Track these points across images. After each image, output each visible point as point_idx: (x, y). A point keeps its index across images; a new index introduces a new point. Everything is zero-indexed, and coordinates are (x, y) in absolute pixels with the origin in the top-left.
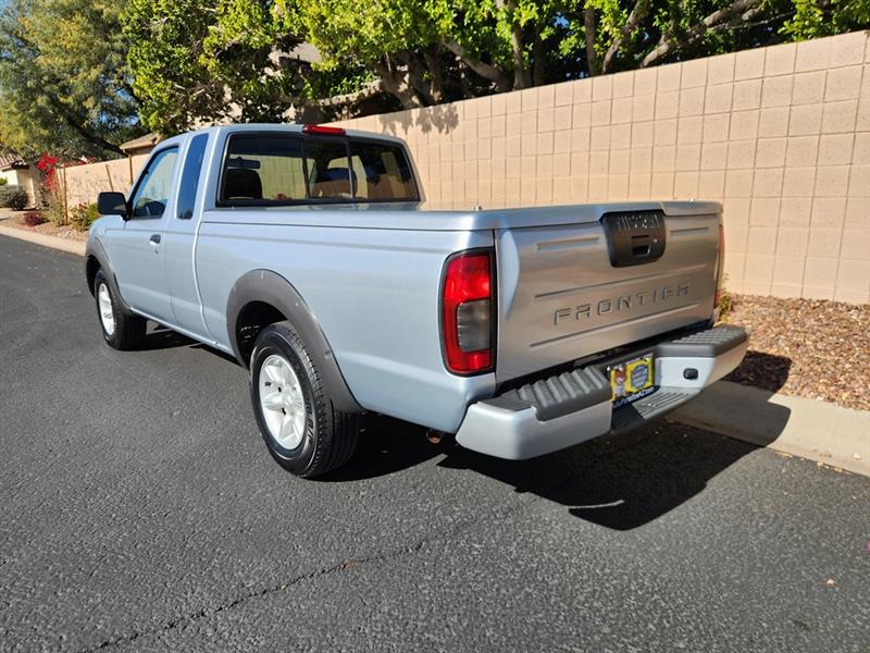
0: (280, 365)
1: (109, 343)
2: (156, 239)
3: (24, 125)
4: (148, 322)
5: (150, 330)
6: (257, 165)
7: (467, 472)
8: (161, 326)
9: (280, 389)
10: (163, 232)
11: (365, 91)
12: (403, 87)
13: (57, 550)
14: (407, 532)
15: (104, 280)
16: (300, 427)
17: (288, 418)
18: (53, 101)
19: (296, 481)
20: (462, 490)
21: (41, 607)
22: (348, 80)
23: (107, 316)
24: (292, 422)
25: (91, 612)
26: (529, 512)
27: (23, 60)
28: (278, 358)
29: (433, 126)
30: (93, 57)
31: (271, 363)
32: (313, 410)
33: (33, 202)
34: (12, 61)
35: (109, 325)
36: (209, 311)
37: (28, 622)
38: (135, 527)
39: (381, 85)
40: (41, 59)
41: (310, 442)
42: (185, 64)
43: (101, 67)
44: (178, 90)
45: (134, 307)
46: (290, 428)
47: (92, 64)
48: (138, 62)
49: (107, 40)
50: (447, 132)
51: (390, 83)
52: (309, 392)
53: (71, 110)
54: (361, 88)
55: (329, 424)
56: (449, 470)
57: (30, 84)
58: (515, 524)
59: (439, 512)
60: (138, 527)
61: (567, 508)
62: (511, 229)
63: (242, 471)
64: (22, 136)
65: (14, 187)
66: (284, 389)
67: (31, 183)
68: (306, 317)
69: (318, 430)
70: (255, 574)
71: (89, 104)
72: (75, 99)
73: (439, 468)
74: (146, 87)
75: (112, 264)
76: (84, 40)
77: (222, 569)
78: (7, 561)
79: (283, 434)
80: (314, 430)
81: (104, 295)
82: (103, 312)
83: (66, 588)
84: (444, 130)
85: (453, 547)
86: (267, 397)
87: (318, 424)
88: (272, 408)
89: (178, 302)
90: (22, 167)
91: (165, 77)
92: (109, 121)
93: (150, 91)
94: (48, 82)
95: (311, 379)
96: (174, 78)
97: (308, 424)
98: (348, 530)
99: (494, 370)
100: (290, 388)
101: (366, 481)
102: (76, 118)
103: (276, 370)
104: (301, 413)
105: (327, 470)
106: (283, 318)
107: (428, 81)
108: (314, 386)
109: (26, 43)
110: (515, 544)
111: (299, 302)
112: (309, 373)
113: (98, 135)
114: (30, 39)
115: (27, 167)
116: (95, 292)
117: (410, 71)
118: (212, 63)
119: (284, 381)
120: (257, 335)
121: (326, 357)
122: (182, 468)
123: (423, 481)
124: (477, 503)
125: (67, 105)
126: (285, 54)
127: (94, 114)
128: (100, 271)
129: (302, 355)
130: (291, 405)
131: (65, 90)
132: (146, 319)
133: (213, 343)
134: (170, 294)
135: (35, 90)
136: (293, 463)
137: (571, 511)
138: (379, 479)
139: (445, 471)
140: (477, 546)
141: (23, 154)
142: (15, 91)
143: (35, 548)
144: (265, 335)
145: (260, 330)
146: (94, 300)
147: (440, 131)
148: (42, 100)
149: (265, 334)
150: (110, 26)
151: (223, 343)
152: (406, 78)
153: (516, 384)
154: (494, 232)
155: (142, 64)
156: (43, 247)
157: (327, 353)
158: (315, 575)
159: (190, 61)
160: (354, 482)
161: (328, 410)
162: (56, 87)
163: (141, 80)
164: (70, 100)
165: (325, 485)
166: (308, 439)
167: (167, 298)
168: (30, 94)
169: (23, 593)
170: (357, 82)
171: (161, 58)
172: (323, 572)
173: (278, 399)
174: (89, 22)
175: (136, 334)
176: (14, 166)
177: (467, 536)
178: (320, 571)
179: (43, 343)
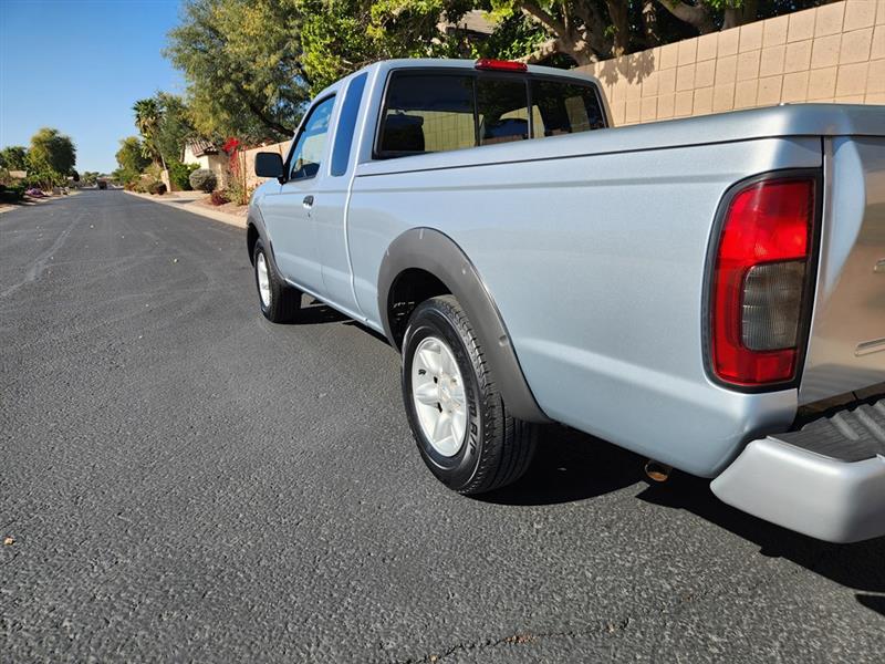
0: (438, 350)
1: (265, 314)
2: (309, 201)
3: (215, 112)
4: (303, 296)
5: (305, 303)
6: (421, 120)
7: (681, 513)
8: (317, 301)
9: (436, 380)
10: (315, 192)
11: (537, 54)
12: (580, 45)
13: (174, 554)
14: (605, 596)
15: (262, 249)
16: (459, 431)
17: (444, 416)
18: (239, 90)
19: (452, 496)
20: (679, 540)
21: (141, 633)
22: (519, 43)
23: (264, 287)
24: (449, 423)
25: (194, 653)
26: (791, 591)
27: (213, 50)
28: (436, 342)
29: (620, 76)
30: (273, 44)
31: (426, 348)
32: (478, 413)
33: (221, 186)
34: (206, 52)
35: (266, 295)
36: (359, 281)
37: (122, 654)
38: (262, 536)
39: (556, 46)
40: (229, 48)
41: (473, 452)
42: (352, 36)
43: (279, 54)
44: (347, 66)
45: (290, 278)
46: (447, 429)
47: (272, 51)
48: (311, 38)
49: (285, 27)
50: (640, 81)
51: (565, 42)
52: (474, 387)
53: (253, 97)
54: (532, 51)
55: (498, 432)
56: (656, 507)
57: (220, 73)
58: (769, 607)
59: (648, 572)
60: (266, 536)
61: (851, 592)
62: (853, 137)
63: (388, 475)
64: (211, 123)
65: (206, 171)
66: (440, 380)
67: (219, 166)
68: (476, 289)
69: (484, 438)
70: (397, 630)
71: (268, 91)
72: (257, 86)
73: (640, 502)
74: (316, 63)
75: (269, 233)
76: (266, 27)
77: (355, 614)
78: (120, 561)
79: (439, 436)
80: (477, 438)
81: (262, 265)
82: (261, 282)
83: (173, 610)
84: (636, 80)
85: (678, 634)
86: (420, 386)
87: (484, 430)
88: (426, 401)
89: (329, 271)
90: (213, 153)
91: (334, 54)
92: (286, 106)
93: (319, 67)
94: (234, 70)
95: (477, 371)
96: (343, 55)
97: (470, 428)
98: (520, 580)
99: (796, 384)
100: (449, 380)
101: (540, 508)
102: (257, 105)
103: (432, 356)
104: (461, 413)
105: (492, 488)
106: (446, 291)
107: (611, 36)
108: (480, 381)
109: (217, 32)
110: (777, 644)
111: (468, 270)
112: (475, 364)
113: (275, 120)
114: (220, 29)
115: (217, 153)
116: (254, 262)
117: (588, 28)
118: (380, 33)
119: (441, 370)
120: (411, 312)
121: (501, 344)
122: (322, 463)
123: (619, 518)
124: (705, 565)
125: (249, 91)
126: (453, 25)
127: (273, 101)
128: (259, 240)
129: (467, 338)
130: (449, 401)
131: (249, 78)
132: (301, 292)
133: (362, 319)
134: (323, 264)
135: (223, 79)
136: (450, 474)
137: (860, 598)
138: (558, 508)
139: (649, 507)
140: (715, 639)
141: (212, 140)
142: (208, 80)
143: (151, 549)
144: (421, 312)
145: (415, 306)
146: (254, 270)
147: (630, 81)
148: (228, 87)
149: (422, 310)
150: (289, 12)
151: (375, 320)
152: (584, 36)
153: (828, 409)
154: (824, 141)
155: (314, 40)
156: (224, 224)
157: (503, 338)
158: (477, 646)
159: (357, 32)
160: (525, 508)
161: (497, 413)
162: (241, 75)
163: (311, 57)
164: (253, 87)
165: (488, 506)
166: (469, 448)
167: (317, 267)
168: (218, 81)
169: (126, 610)
170: (529, 44)
171: (331, 33)
172: (489, 642)
173: (433, 392)
174: (271, 10)
175: (290, 306)
176: (207, 153)
177: (696, 619)
178: (484, 642)
179: (207, 311)
